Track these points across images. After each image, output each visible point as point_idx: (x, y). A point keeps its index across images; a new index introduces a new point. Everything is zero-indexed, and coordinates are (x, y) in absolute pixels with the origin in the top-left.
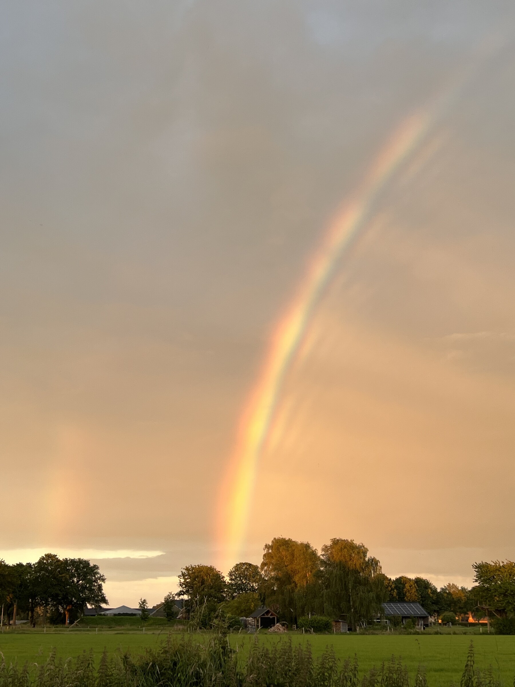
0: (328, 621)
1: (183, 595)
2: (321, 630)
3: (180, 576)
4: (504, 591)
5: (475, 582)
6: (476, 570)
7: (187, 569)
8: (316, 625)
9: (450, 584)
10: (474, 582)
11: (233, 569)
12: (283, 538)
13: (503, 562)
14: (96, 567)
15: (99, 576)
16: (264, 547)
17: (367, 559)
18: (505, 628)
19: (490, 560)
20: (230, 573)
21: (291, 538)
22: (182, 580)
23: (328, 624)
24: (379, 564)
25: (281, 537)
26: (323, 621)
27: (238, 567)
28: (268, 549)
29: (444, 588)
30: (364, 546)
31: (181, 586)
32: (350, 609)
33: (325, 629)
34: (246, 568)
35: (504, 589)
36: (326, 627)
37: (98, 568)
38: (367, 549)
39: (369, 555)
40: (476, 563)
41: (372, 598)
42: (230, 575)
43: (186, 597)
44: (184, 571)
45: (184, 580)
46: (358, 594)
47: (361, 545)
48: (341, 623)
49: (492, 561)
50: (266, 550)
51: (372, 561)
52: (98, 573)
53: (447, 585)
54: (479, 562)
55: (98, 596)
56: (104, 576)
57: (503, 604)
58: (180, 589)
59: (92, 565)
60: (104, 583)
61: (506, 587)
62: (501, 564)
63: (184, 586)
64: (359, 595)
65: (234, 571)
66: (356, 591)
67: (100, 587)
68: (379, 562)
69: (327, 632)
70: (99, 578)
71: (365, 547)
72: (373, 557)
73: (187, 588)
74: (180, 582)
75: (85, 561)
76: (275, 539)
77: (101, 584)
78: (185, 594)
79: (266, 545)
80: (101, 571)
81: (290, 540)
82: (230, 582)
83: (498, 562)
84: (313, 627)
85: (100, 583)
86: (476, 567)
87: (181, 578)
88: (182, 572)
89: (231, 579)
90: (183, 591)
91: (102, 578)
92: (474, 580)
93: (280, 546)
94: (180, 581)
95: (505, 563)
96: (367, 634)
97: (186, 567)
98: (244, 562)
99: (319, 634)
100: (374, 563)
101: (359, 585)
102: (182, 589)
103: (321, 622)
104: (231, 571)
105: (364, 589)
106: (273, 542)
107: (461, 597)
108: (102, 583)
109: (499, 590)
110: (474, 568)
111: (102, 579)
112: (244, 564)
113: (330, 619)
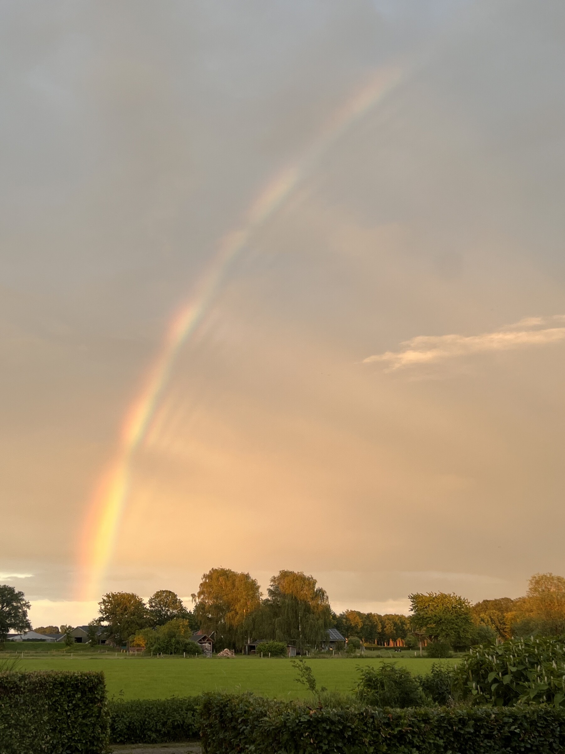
0: (283, 646)
1: (103, 621)
2: (277, 654)
3: (101, 603)
4: (439, 619)
5: (411, 610)
6: (412, 600)
7: (108, 596)
8: (273, 650)
9: (348, 610)
10: (409, 611)
11: (153, 596)
12: (222, 569)
13: (436, 594)
14: (21, 594)
15: (24, 602)
16: (203, 576)
17: (315, 590)
18: (436, 652)
19: (425, 592)
20: (150, 600)
21: (230, 569)
22: (103, 607)
23: (283, 649)
24: (325, 594)
25: (221, 568)
26: (280, 647)
27: (158, 595)
28: (206, 578)
29: (342, 614)
30: (312, 578)
31: (101, 613)
32: (299, 636)
33: (281, 653)
34: (166, 596)
35: (438, 618)
36: (281, 651)
37: (23, 595)
38: (315, 580)
39: (317, 586)
40: (412, 594)
41: (320, 626)
42: (150, 602)
43: (105, 623)
44: (105, 598)
45: (104, 607)
46: (307, 621)
47: (310, 577)
48: (291, 648)
49: (427, 593)
50: (204, 580)
51: (320, 591)
52: (23, 600)
53: (346, 612)
54: (415, 593)
55: (22, 622)
56: (29, 603)
57: (437, 630)
58: (101, 615)
59: (16, 591)
60: (29, 609)
61: (440, 616)
62: (434, 595)
63: (104, 613)
64: (310, 622)
65: (153, 598)
66: (306, 618)
67: (25, 614)
68: (326, 593)
69: (282, 656)
70: (24, 605)
71: (314, 578)
72: (321, 588)
73: (107, 614)
74: (101, 609)
75: (10, 588)
76: (213, 569)
77: (26, 611)
78: (105, 620)
79: (204, 575)
80: (26, 598)
81: (229, 571)
82: (149, 608)
83: (432, 594)
84: (270, 652)
85: (25, 609)
86: (412, 598)
87: (101, 605)
88: (103, 599)
89: (151, 606)
90: (103, 618)
91: (27, 604)
92: (410, 610)
93: (220, 576)
94: (101, 607)
95: (437, 595)
96: (318, 658)
97: (107, 594)
98: (164, 590)
99: (276, 658)
100: (321, 594)
101: (308, 613)
102: (102, 615)
103: (278, 647)
104: (151, 598)
105: (314, 617)
106: (210, 572)
107: (358, 623)
108: (28, 609)
109: (434, 618)
110: (410, 599)
111: (27, 606)
112: (164, 591)
113: (284, 645)
